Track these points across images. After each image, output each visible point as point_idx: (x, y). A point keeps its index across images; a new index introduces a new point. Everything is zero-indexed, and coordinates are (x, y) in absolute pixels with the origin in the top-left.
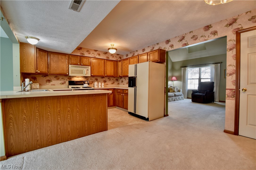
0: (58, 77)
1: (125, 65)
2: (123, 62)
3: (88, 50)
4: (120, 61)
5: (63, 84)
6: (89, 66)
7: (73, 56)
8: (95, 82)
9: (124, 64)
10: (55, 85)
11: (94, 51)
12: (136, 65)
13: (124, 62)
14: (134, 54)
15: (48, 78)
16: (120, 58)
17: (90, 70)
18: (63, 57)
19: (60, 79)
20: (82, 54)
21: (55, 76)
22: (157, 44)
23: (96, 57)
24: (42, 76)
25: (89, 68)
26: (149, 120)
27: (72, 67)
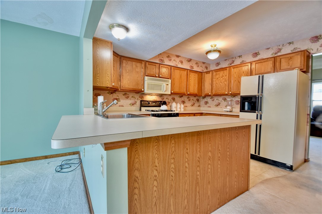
0: (128, 94)
1: (219, 79)
2: (214, 74)
3: (168, 56)
4: (208, 72)
5: (133, 105)
6: (168, 79)
7: (150, 63)
8: (173, 103)
9: (217, 76)
10: (123, 106)
11: (176, 57)
12: (263, 76)
13: (216, 74)
14: (233, 61)
15: (115, 95)
16: (207, 68)
17: (170, 85)
18: (139, 65)
19: (130, 97)
20: (162, 60)
21: (124, 93)
22: (290, 43)
23: (178, 66)
24: (108, 93)
25: (169, 82)
26: (294, 168)
27: (148, 79)
